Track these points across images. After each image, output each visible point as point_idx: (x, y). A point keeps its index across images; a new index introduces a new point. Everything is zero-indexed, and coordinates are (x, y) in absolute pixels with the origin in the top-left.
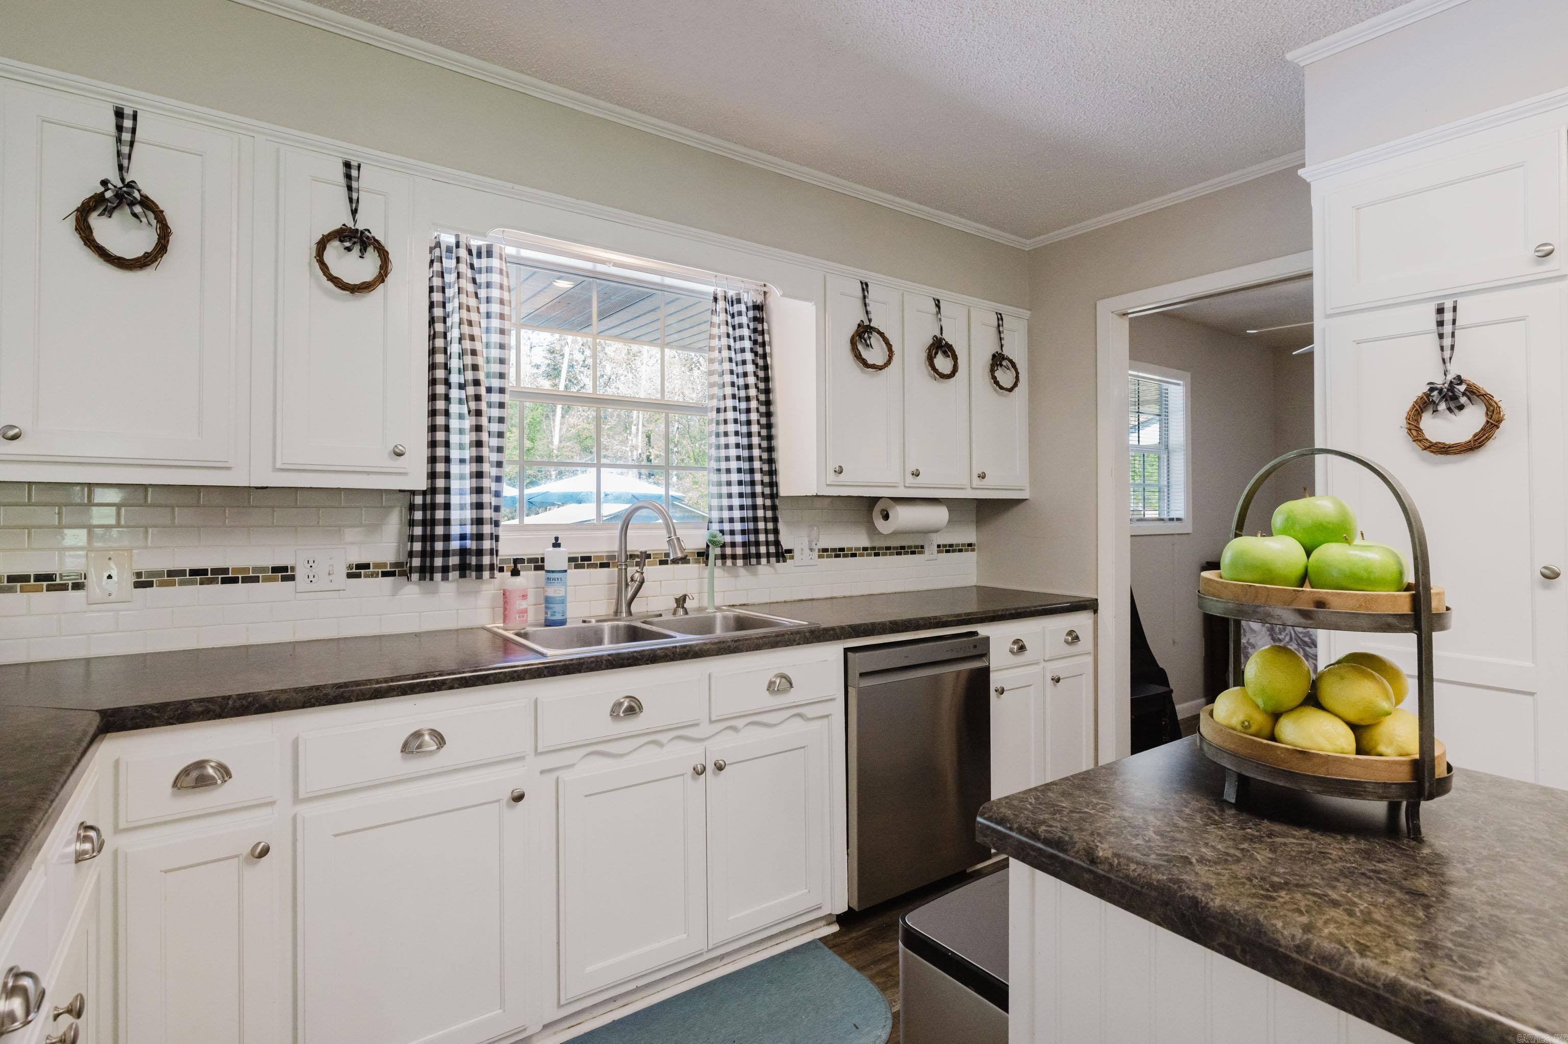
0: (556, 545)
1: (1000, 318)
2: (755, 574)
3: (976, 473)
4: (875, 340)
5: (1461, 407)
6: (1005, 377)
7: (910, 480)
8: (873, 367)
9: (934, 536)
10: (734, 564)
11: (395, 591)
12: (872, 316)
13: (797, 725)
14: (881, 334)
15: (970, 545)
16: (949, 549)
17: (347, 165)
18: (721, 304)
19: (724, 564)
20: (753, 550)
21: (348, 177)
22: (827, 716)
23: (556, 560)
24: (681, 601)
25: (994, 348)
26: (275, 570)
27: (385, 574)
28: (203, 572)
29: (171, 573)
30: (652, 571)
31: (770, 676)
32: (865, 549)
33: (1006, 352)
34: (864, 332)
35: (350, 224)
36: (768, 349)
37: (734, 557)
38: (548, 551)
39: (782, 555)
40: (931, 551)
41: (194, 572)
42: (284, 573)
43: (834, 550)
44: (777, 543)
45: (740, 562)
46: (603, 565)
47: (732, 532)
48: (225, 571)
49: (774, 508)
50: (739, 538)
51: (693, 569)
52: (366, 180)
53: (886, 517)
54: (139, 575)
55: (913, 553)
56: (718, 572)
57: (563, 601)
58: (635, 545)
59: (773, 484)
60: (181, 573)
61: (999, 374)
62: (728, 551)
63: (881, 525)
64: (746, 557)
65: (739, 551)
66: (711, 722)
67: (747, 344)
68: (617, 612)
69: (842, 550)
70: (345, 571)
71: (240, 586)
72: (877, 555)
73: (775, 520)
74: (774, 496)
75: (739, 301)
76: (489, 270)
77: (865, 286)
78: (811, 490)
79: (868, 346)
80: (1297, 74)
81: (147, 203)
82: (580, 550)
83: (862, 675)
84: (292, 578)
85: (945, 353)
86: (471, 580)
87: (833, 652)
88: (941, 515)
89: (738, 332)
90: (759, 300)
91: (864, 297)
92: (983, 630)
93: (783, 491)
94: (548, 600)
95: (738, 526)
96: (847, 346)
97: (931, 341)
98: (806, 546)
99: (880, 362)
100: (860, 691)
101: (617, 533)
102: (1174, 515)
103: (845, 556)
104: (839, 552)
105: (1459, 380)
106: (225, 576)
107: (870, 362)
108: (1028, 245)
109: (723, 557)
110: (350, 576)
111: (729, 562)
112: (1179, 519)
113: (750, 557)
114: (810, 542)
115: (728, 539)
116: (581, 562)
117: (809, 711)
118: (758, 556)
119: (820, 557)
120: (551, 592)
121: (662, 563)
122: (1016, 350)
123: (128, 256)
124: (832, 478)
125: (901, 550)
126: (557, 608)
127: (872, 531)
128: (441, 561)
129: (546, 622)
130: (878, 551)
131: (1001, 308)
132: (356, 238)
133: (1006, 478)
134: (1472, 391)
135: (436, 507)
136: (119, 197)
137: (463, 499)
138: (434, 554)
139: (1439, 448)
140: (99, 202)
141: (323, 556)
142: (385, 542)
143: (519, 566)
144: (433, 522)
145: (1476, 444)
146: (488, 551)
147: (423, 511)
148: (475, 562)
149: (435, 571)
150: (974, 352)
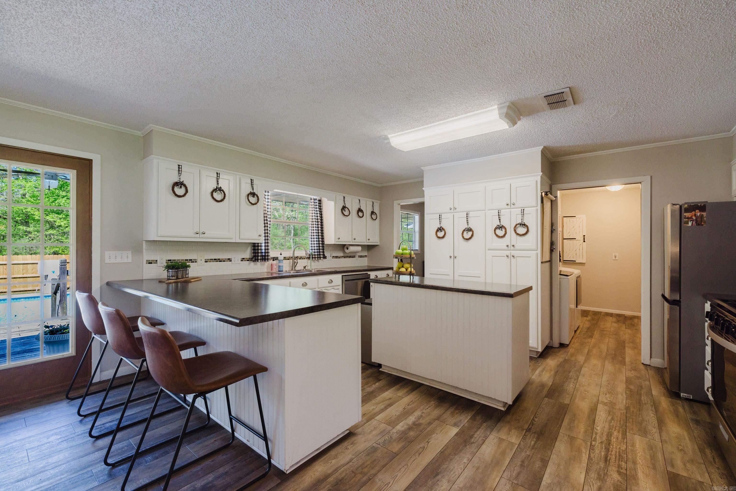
0: (281, 254)
1: (373, 203)
2: (319, 262)
3: (367, 239)
4: (346, 209)
5: (442, 231)
6: (374, 217)
7: (353, 240)
8: (346, 216)
9: (358, 253)
10: (315, 259)
11: (249, 264)
12: (346, 204)
14: (348, 208)
15: (366, 256)
16: (361, 257)
17: (251, 180)
18: (313, 201)
19: (313, 259)
20: (319, 256)
21: (252, 182)
22: (338, 289)
23: (281, 258)
24: (305, 267)
25: (372, 210)
26: (228, 259)
27: (248, 260)
28: (216, 259)
29: (211, 260)
30: (299, 260)
31: (328, 280)
32: (342, 256)
33: (374, 211)
34: (344, 208)
35: (252, 192)
36: (322, 210)
37: (315, 258)
38: (279, 256)
39: (325, 257)
40: (357, 257)
41: (215, 259)
42: (230, 260)
43: (335, 257)
44: (324, 255)
45: (316, 259)
46: (288, 259)
47: (315, 252)
48: (219, 259)
49: (323, 247)
50: (316, 254)
51: (307, 260)
52: (255, 182)
53: (348, 249)
54: (205, 260)
55: (353, 257)
56: (312, 261)
57: (282, 266)
58: (296, 255)
59: (323, 241)
60: (212, 259)
61: (373, 216)
62: (314, 256)
63: (347, 251)
64: (318, 258)
65: (316, 256)
66: (318, 288)
68: (292, 270)
69: (337, 256)
70: (240, 260)
71: (222, 262)
72: (345, 258)
73: (324, 249)
74: (323, 244)
75: (316, 200)
76: (268, 195)
77: (344, 197)
78: (333, 243)
79: (345, 211)
81: (223, 191)
82: (285, 256)
83: (346, 281)
84: (231, 261)
85: (361, 212)
86: (263, 262)
87: (339, 276)
88: (359, 248)
89: (316, 207)
90: (320, 199)
91: (344, 200)
92: (369, 273)
93: (326, 242)
94: (279, 266)
96: (341, 211)
97: (358, 209)
98: (329, 255)
99: (347, 215)
100: (345, 284)
101: (292, 252)
102: (416, 249)
103: (338, 258)
104: (336, 257)
105: (441, 227)
106: (220, 260)
107: (345, 215)
108: (379, 185)
110: (241, 261)
111: (314, 259)
112: (417, 250)
114: (330, 255)
115: (314, 254)
116: (285, 258)
117: (336, 288)
118: (320, 257)
119: (333, 258)
120: (280, 264)
121: (300, 259)
122: (377, 210)
123: (219, 200)
124: (337, 240)
125: (350, 257)
126: (281, 268)
127: (344, 252)
128: (259, 258)
129: (279, 271)
130: (345, 257)
131: (374, 201)
132: (253, 194)
133: (374, 240)
134: (443, 229)
135: (258, 246)
136: (218, 189)
137: (263, 245)
138: (258, 256)
139: (439, 238)
140: (215, 190)
141: (237, 256)
142: (248, 254)
143: (274, 259)
144: (258, 249)
145: (443, 237)
146: (268, 256)
147: (255, 247)
148: (265, 258)
149: (258, 260)
150: (367, 211)
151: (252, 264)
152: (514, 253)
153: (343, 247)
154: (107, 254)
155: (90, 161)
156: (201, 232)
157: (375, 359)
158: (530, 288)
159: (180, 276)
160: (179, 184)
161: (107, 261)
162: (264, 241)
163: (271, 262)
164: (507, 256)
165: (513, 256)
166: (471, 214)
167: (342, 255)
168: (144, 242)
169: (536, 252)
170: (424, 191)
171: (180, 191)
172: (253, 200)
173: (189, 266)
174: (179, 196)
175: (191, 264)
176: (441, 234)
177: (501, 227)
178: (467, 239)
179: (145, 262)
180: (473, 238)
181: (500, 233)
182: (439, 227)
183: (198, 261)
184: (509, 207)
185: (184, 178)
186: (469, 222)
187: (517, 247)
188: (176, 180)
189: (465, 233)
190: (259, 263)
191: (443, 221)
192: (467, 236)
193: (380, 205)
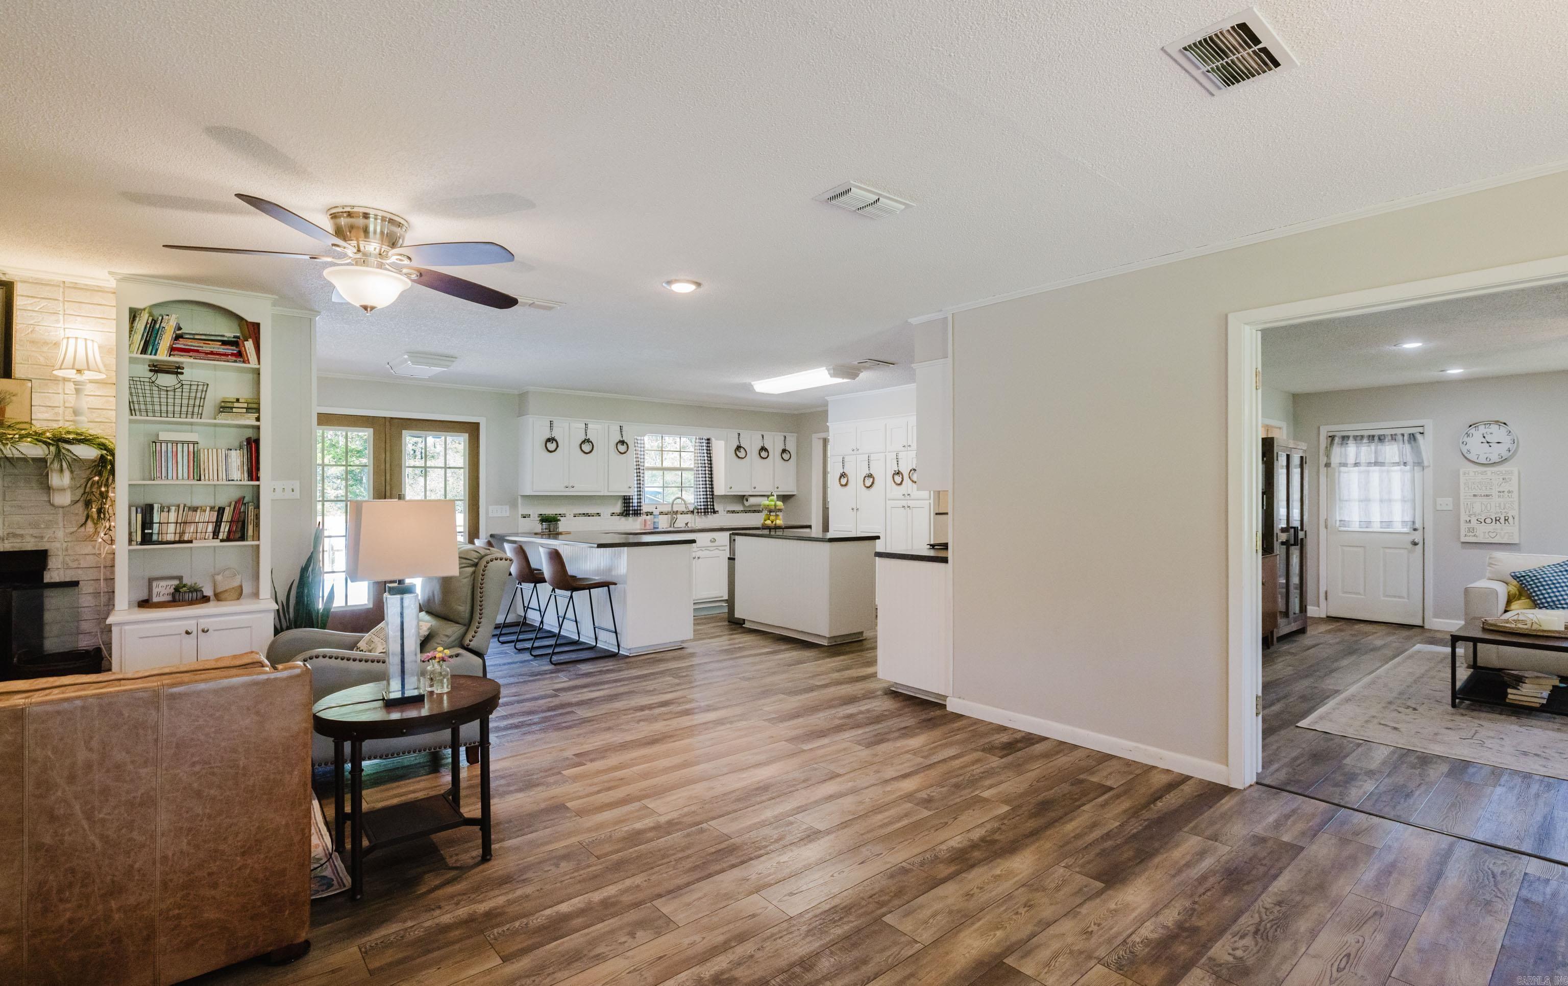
0: (656, 508)
1: (785, 437)
2: (706, 516)
3: (778, 486)
4: (742, 450)
5: (845, 478)
6: (786, 456)
7: (753, 490)
8: (741, 458)
10: (701, 514)
12: (741, 443)
13: (717, 551)
14: (744, 448)
17: (620, 426)
18: (698, 440)
19: (698, 514)
20: (707, 510)
21: (620, 429)
22: (725, 550)
23: (656, 512)
24: (687, 524)
25: (783, 447)
26: (597, 514)
27: (618, 515)
28: (585, 514)
29: (579, 514)
30: (679, 516)
31: (711, 539)
32: (742, 511)
33: (787, 448)
34: (739, 448)
35: (621, 439)
36: (711, 451)
37: (701, 512)
38: (654, 510)
39: (715, 512)
41: (583, 514)
42: (599, 514)
43: (730, 511)
44: (714, 509)
45: (703, 514)
46: (667, 514)
49: (713, 498)
50: (702, 507)
51: (689, 516)
52: (624, 429)
53: (747, 501)
54: (574, 514)
55: (759, 512)
56: (697, 516)
58: (675, 510)
59: (712, 491)
60: (581, 514)
61: (784, 456)
62: (700, 510)
63: (747, 504)
64: (705, 512)
65: (703, 510)
67: (705, 451)
68: (670, 526)
71: (591, 517)
73: (713, 502)
74: (713, 495)
75: (704, 439)
77: (739, 434)
78: (723, 493)
79: (740, 452)
80: (826, 404)
81: (591, 441)
82: (662, 510)
85: (765, 451)
86: (636, 518)
87: (726, 534)
89: (703, 448)
90: (708, 437)
91: (739, 437)
93: (715, 493)
94: (654, 524)
95: (702, 504)
96: (734, 452)
97: (760, 448)
99: (743, 456)
101: (671, 505)
103: (735, 513)
104: (733, 512)
105: (845, 472)
106: (588, 515)
107: (740, 456)
108: (795, 413)
109: (698, 512)
110: (611, 515)
113: (706, 512)
114: (723, 508)
115: (699, 507)
116: (661, 513)
117: (720, 548)
118: (708, 512)
119: (727, 512)
120: (656, 520)
121: (682, 513)
122: (791, 447)
123: (587, 452)
124: (729, 490)
125: (754, 511)
126: (657, 524)
127: (743, 504)
128: (631, 512)
129: (654, 528)
130: (746, 512)
131: (785, 434)
132: (622, 442)
133: (788, 488)
134: (847, 476)
135: (629, 499)
136: (587, 440)
137: (636, 497)
138: (629, 510)
139: (842, 485)
140: (583, 442)
141: (605, 511)
142: (618, 507)
143: (647, 514)
144: (629, 503)
145: (846, 485)
146: (640, 510)
147: (626, 500)
148: (637, 513)
149: (629, 514)
150: (775, 450)
151: (623, 519)
152: (910, 503)
153: (742, 498)
154: (490, 508)
155: (478, 424)
156: (571, 485)
157: (738, 614)
158: (878, 538)
159: (552, 530)
160: (551, 440)
161: (490, 515)
162: (636, 493)
163: (644, 517)
164: (903, 507)
165: (909, 507)
166: (871, 458)
167: (742, 509)
168: (519, 497)
169: (928, 502)
170: (828, 427)
171: (551, 446)
172: (622, 448)
173: (559, 520)
174: (551, 452)
175: (561, 518)
176: (844, 481)
177: (898, 473)
178: (868, 487)
179: (520, 516)
180: (875, 486)
181: (898, 479)
182: (842, 472)
183: (567, 515)
184: (906, 449)
185: (555, 434)
186: (871, 466)
187: (912, 496)
188: (549, 436)
189: (866, 479)
190: (631, 519)
191: (846, 464)
192: (868, 483)
193: (798, 439)
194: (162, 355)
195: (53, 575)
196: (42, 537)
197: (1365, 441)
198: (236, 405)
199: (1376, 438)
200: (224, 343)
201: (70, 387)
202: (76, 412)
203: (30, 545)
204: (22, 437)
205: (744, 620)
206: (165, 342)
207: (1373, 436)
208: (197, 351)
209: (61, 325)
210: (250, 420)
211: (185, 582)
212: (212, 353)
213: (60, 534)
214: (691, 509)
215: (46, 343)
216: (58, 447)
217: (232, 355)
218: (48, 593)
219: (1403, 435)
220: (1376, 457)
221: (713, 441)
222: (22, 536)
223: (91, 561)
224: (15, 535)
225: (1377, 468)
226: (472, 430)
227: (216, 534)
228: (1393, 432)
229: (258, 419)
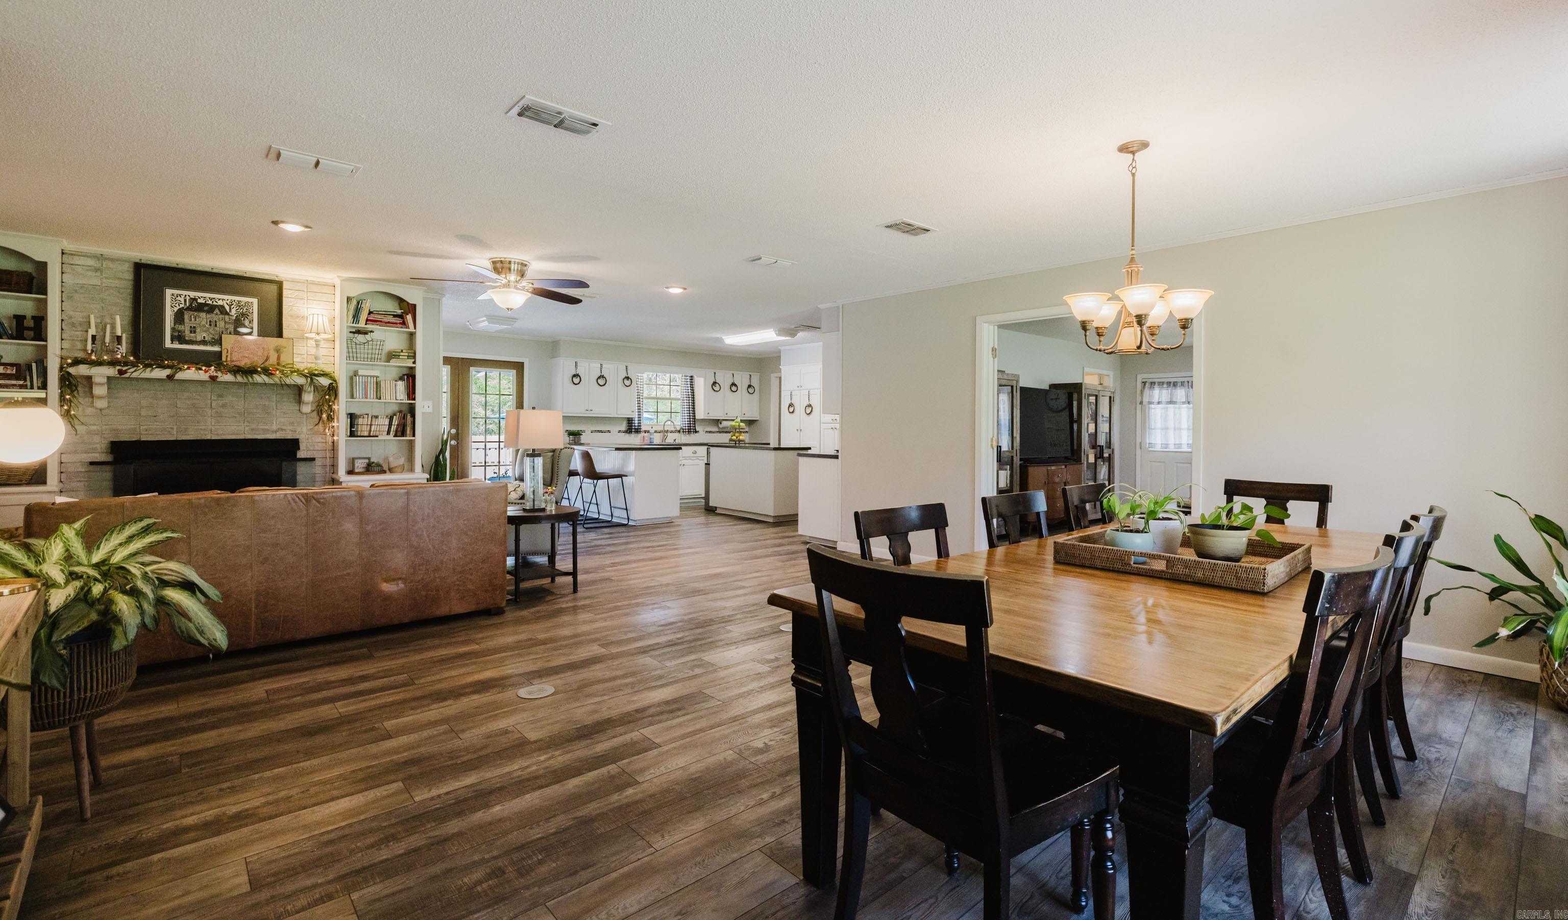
0: (652, 428)
1: (750, 376)
2: (690, 436)
3: (745, 413)
4: (717, 385)
5: (792, 407)
6: (751, 390)
7: (728, 415)
8: (718, 391)
11: (625, 435)
12: (717, 380)
13: (697, 460)
14: (719, 383)
17: (626, 366)
18: (683, 378)
20: (690, 430)
21: (626, 368)
22: (703, 460)
23: (652, 431)
24: (675, 441)
25: (749, 384)
27: (624, 432)
30: (669, 434)
31: (692, 451)
33: (752, 384)
34: (715, 383)
35: (626, 376)
36: (694, 387)
38: (650, 429)
39: (696, 432)
42: (609, 431)
44: (695, 429)
45: (687, 432)
46: (659, 433)
47: (685, 426)
49: (695, 422)
50: (687, 428)
51: (677, 434)
52: (629, 368)
53: (722, 424)
54: (592, 431)
56: (683, 435)
57: (653, 439)
58: (666, 429)
59: (694, 416)
62: (685, 430)
63: (721, 426)
65: (687, 430)
67: (689, 386)
68: (663, 441)
70: (618, 432)
71: (604, 433)
73: (695, 424)
74: (695, 419)
75: (687, 379)
77: (715, 373)
78: (702, 417)
80: (778, 354)
81: (605, 377)
82: (656, 430)
85: (735, 386)
86: (637, 433)
87: (705, 448)
89: (687, 383)
90: (692, 377)
91: (715, 376)
93: (697, 418)
94: (651, 438)
95: (687, 425)
96: (711, 387)
97: (731, 384)
98: (702, 430)
101: (663, 426)
103: (712, 433)
104: (710, 432)
105: (793, 403)
107: (716, 390)
108: (759, 357)
109: (684, 432)
113: (689, 432)
115: (685, 428)
116: (656, 432)
117: (700, 458)
118: (691, 432)
119: (705, 433)
120: (652, 435)
121: (670, 432)
122: (755, 382)
123: (602, 385)
124: (707, 415)
125: (725, 431)
127: (719, 428)
129: (651, 443)
130: (720, 432)
131: (750, 373)
132: (628, 378)
133: (752, 415)
134: (794, 406)
135: (632, 421)
136: (602, 377)
137: (637, 419)
138: (632, 430)
139: (790, 412)
140: (599, 378)
141: (615, 429)
142: (624, 427)
143: (645, 432)
144: (632, 423)
145: (793, 412)
146: (640, 430)
147: (630, 421)
148: (638, 431)
149: (632, 432)
150: (742, 386)
151: (627, 435)
153: (717, 422)
155: (523, 363)
156: (590, 409)
157: (712, 504)
159: (577, 441)
160: (576, 376)
162: (637, 416)
163: (643, 434)
166: (811, 393)
167: (717, 430)
170: (782, 369)
171: (576, 380)
172: (627, 382)
173: (583, 434)
174: (576, 385)
176: (791, 409)
178: (808, 415)
180: (813, 413)
182: (791, 402)
185: (579, 372)
186: (810, 399)
188: (574, 373)
189: (807, 408)
190: (633, 435)
191: (793, 397)
192: (808, 411)
193: (760, 376)
194: (362, 325)
195: (301, 454)
196: (295, 431)
197: (1165, 386)
198: (402, 354)
199: (1172, 384)
200: (395, 316)
201: (313, 343)
202: (316, 358)
203: (289, 436)
204: (292, 372)
205: (716, 508)
206: (364, 316)
207: (1170, 383)
208: (381, 321)
209: (305, 306)
210: (409, 363)
211: (372, 460)
212: (389, 323)
213: (304, 430)
214: (678, 429)
215: (298, 317)
216: (312, 379)
217: (400, 323)
218: (299, 464)
219: (1188, 382)
220: (1171, 398)
221: (695, 377)
222: (285, 430)
223: (320, 447)
224: (282, 430)
225: (1172, 406)
226: (519, 367)
227: (388, 433)
228: (1182, 380)
229: (414, 363)
